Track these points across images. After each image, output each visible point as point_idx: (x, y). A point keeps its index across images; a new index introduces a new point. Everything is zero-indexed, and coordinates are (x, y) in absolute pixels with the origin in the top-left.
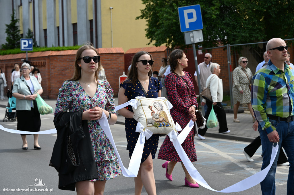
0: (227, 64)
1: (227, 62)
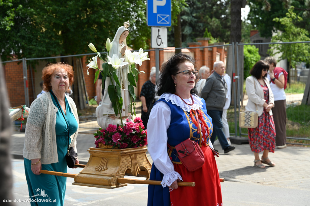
0: (23, 80)
1: (23, 77)
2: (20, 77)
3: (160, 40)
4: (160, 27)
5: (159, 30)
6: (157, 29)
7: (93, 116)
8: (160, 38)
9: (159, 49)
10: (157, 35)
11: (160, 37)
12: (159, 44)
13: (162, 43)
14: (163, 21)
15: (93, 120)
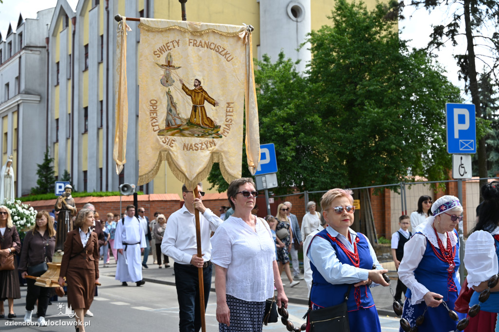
2: (301, 211)
3: (463, 169)
4: (463, 154)
5: (461, 158)
6: (460, 156)
7: (384, 257)
8: (464, 167)
9: (461, 179)
10: (460, 163)
11: (462, 166)
12: (462, 174)
13: (466, 173)
14: (467, 148)
15: (383, 261)
